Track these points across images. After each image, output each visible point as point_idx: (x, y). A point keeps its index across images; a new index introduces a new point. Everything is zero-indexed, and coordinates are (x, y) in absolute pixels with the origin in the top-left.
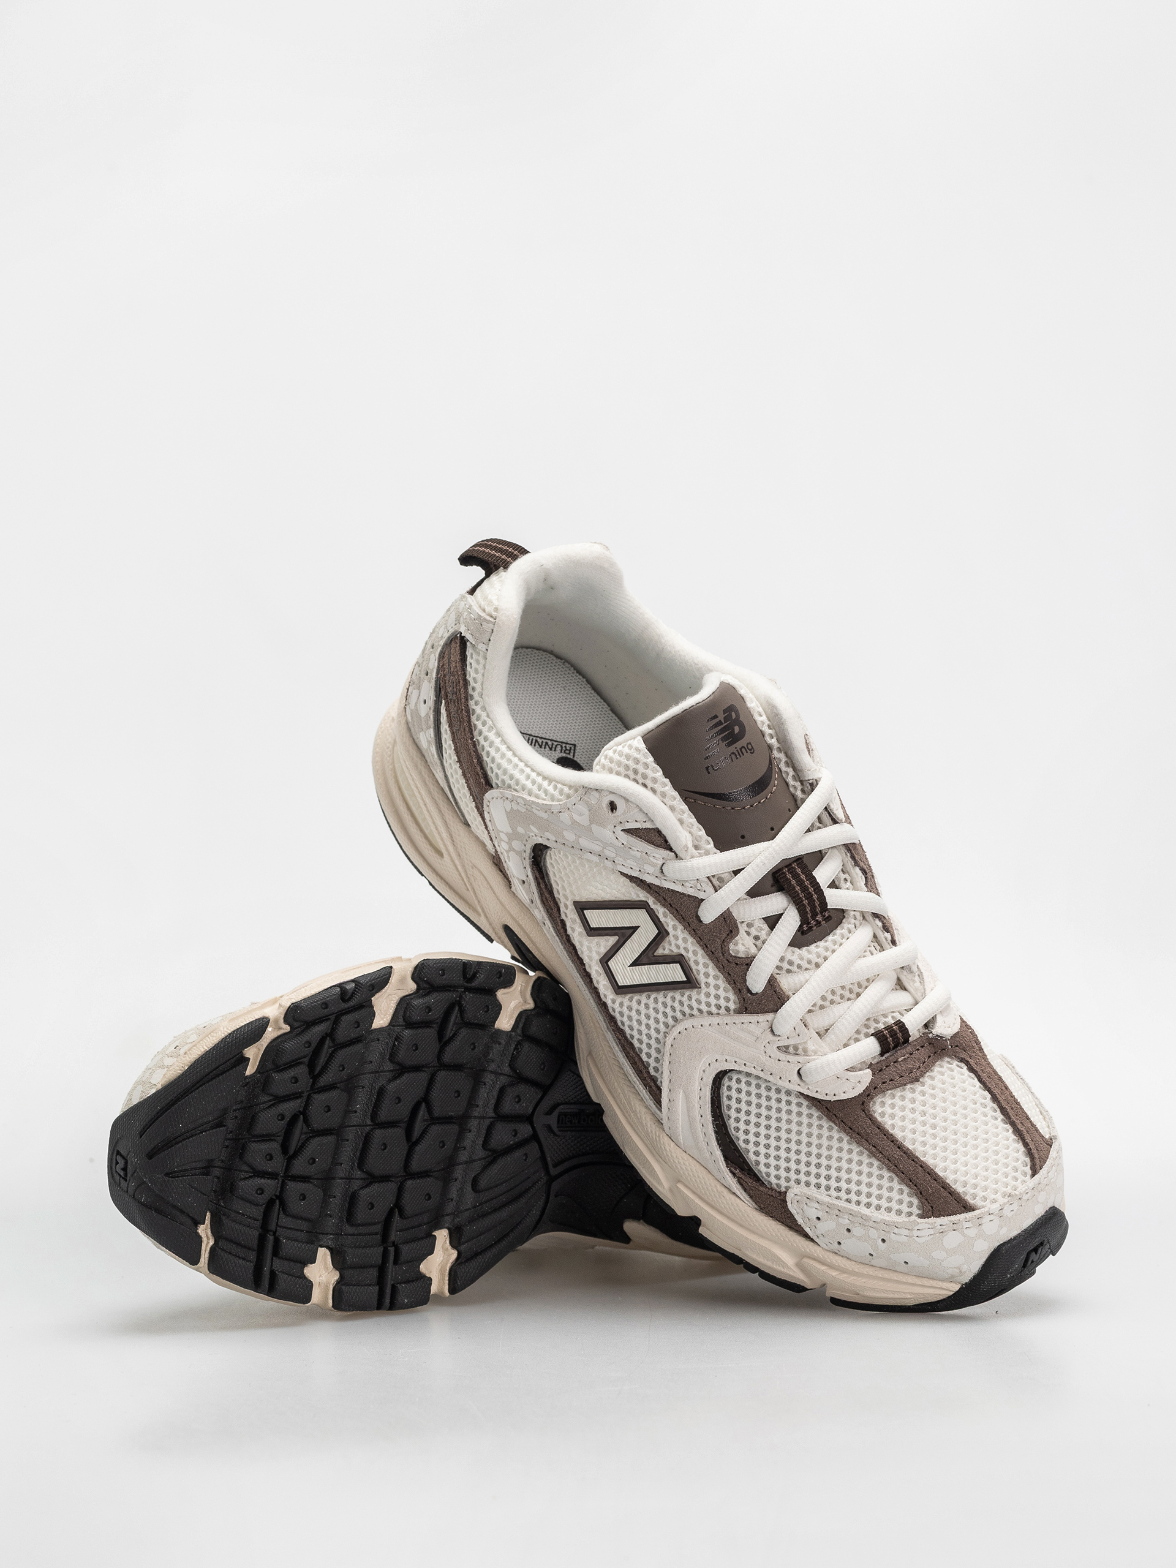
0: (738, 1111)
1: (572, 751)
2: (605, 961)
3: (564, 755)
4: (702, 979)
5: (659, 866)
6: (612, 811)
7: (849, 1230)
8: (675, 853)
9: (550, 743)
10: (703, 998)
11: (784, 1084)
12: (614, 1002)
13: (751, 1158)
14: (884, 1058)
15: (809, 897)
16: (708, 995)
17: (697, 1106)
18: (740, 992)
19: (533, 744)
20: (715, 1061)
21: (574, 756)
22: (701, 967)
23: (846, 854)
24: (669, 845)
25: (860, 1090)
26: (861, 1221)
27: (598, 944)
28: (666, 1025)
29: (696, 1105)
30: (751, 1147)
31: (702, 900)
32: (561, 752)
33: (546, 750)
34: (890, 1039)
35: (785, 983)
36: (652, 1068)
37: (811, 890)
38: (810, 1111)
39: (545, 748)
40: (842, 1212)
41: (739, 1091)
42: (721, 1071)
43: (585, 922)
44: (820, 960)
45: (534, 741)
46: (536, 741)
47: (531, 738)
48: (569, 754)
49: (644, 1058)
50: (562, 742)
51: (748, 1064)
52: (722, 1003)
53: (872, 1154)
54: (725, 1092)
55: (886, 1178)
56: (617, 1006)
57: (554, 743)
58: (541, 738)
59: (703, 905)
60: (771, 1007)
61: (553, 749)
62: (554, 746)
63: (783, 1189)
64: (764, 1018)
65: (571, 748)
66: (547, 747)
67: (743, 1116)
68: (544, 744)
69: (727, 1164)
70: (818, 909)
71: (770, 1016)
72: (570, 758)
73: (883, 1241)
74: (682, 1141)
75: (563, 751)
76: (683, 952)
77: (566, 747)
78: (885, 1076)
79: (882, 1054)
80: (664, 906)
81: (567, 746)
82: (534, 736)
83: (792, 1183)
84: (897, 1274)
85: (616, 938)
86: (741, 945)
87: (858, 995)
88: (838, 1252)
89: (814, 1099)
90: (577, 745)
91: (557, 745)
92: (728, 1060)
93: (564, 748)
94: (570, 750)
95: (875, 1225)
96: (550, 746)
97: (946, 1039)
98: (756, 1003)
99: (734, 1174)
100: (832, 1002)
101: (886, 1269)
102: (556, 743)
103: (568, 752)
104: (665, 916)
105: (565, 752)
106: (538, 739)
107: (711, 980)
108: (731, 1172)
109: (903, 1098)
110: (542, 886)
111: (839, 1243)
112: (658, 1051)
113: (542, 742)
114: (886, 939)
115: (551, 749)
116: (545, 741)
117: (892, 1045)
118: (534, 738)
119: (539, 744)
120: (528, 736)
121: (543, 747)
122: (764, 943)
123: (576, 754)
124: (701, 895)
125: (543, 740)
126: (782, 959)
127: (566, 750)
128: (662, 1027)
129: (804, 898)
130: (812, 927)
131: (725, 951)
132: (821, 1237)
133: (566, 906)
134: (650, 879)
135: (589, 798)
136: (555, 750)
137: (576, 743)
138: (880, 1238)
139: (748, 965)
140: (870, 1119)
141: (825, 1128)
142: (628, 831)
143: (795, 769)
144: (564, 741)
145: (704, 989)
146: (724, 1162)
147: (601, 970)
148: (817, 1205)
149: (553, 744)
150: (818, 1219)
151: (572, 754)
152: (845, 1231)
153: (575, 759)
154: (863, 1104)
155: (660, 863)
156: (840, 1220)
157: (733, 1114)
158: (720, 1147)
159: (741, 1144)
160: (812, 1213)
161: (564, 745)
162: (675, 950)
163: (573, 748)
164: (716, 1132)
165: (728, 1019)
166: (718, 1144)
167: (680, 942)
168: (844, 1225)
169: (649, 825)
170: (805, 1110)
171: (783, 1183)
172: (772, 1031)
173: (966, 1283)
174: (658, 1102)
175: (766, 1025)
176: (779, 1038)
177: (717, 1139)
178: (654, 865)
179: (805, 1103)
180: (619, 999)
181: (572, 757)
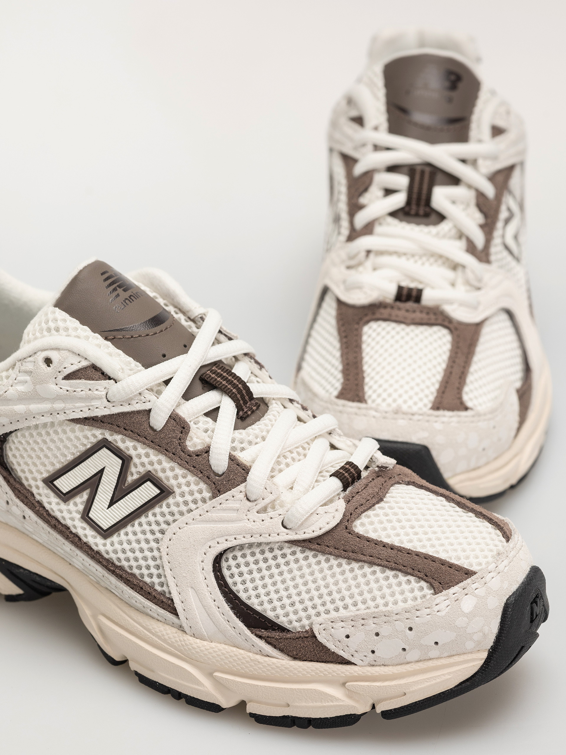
0: (244, 582)
2: (86, 516)
4: (173, 482)
5: (104, 397)
6: (49, 366)
7: (377, 634)
8: (114, 380)
10: (179, 499)
11: (274, 538)
12: (105, 545)
13: (270, 615)
14: (348, 491)
15: (235, 386)
16: (183, 495)
17: (208, 594)
18: (209, 478)
20: (208, 548)
22: (170, 474)
23: (250, 362)
24: (107, 375)
25: (339, 517)
26: (385, 619)
27: (76, 504)
28: (157, 541)
29: (206, 593)
30: (267, 606)
31: (150, 410)
34: (346, 474)
35: (244, 457)
36: (157, 585)
37: (235, 381)
38: (305, 554)
40: (366, 619)
41: (238, 566)
42: (217, 557)
43: (57, 491)
44: (264, 433)
49: (147, 580)
51: (238, 537)
52: (198, 496)
53: (372, 564)
54: (226, 573)
55: (391, 577)
56: (109, 548)
59: (152, 414)
60: (240, 479)
63: (307, 628)
64: (237, 492)
67: (249, 585)
69: (251, 631)
70: (247, 398)
71: (241, 487)
73: (411, 629)
74: (205, 633)
76: (149, 468)
78: (355, 504)
79: (345, 489)
80: (119, 433)
83: (314, 618)
84: (431, 662)
85: (88, 491)
86: (196, 440)
87: (305, 455)
88: (374, 663)
89: (304, 541)
92: (220, 542)
95: (398, 617)
97: (390, 469)
98: (226, 481)
99: (260, 637)
100: (286, 465)
101: (421, 661)
104: (124, 442)
107: (181, 480)
108: (257, 635)
109: (377, 515)
110: (12, 481)
111: (373, 652)
112: (158, 567)
114: (307, 415)
117: (350, 480)
122: (213, 431)
124: (147, 407)
126: (233, 441)
128: (153, 545)
129: (232, 388)
130: (246, 412)
131: (184, 450)
132: (356, 654)
133: (38, 487)
134: (99, 413)
135: (26, 366)
138: (406, 627)
139: (207, 452)
140: (358, 537)
141: (323, 562)
142: (68, 377)
143: (184, 313)
145: (177, 491)
146: (248, 630)
147: (85, 525)
148: (342, 624)
150: (348, 637)
152: (374, 636)
154: (346, 528)
155: (104, 393)
156: (367, 628)
157: (240, 587)
158: (240, 619)
159: (258, 608)
160: (341, 634)
162: (142, 470)
164: (232, 608)
165: (206, 506)
166: (237, 617)
167: (145, 460)
168: (372, 630)
169: (84, 363)
170: (300, 555)
171: (306, 622)
172: (248, 499)
173: (492, 646)
174: (174, 612)
175: (242, 496)
176: (256, 502)
177: (235, 613)
178: (100, 398)
179: (298, 549)
180: (108, 541)
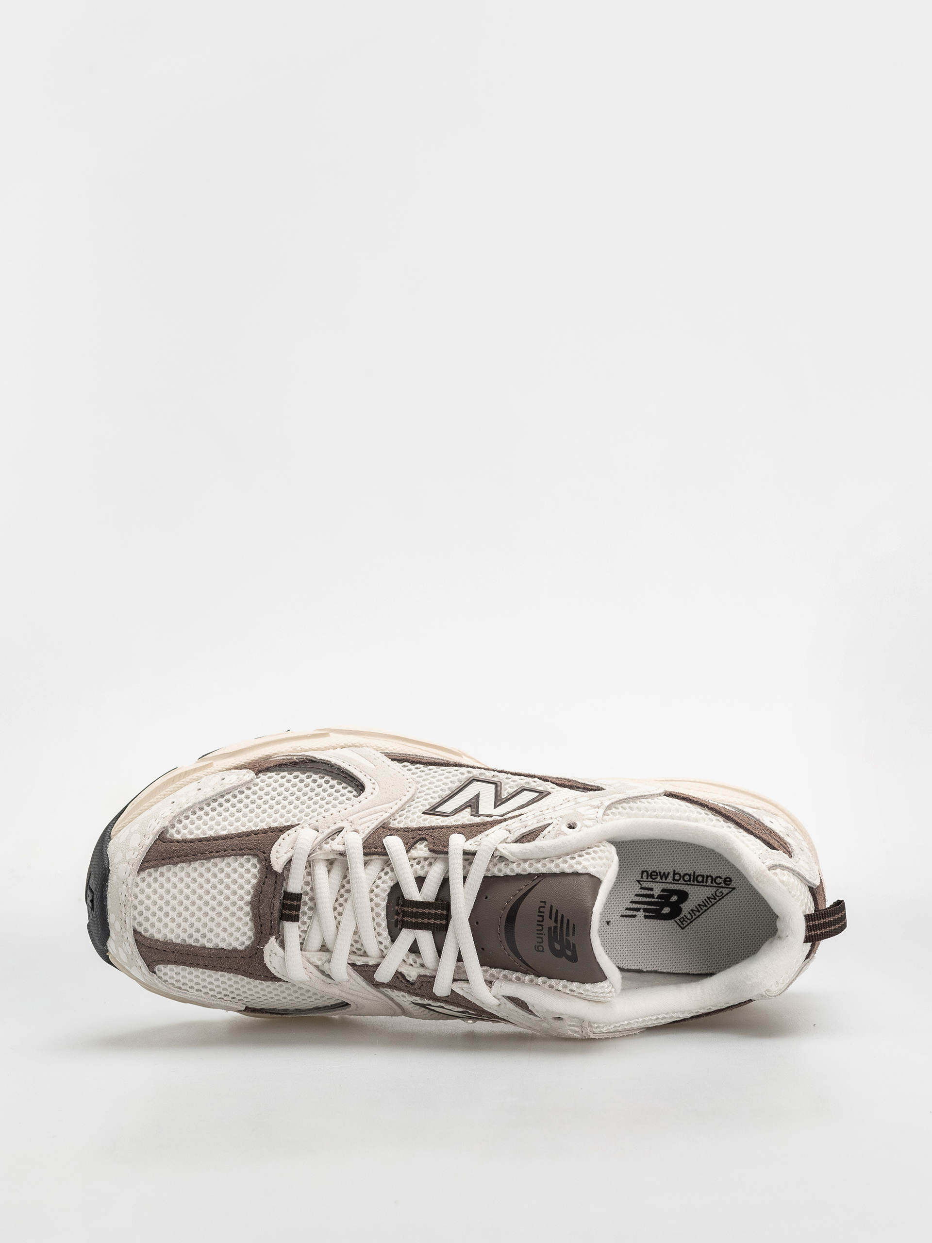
1: (680, 923)
3: (681, 916)
9: (697, 914)
14: (282, 892)
18: (394, 830)
19: (705, 902)
21: (676, 921)
32: (685, 916)
33: (694, 907)
34: (291, 904)
37: (420, 920)
39: (696, 907)
45: (707, 904)
46: (706, 906)
47: (710, 903)
48: (679, 920)
50: (692, 922)
57: (695, 917)
58: (706, 911)
59: (464, 839)
60: (369, 842)
61: (691, 912)
62: (693, 914)
64: (367, 832)
65: (683, 924)
66: (696, 909)
68: (700, 909)
70: (406, 919)
71: (364, 836)
72: (676, 917)
75: (685, 917)
77: (686, 922)
78: (269, 881)
79: (285, 890)
81: (686, 924)
82: (710, 907)
86: (421, 850)
90: (682, 930)
91: (692, 918)
93: (686, 920)
94: (682, 922)
96: (694, 912)
97: (264, 945)
100: (343, 886)
102: (694, 917)
103: (682, 920)
105: (683, 918)
106: (706, 908)
113: (702, 909)
114: (359, 960)
115: (692, 910)
116: (701, 911)
117: (286, 903)
118: (708, 906)
119: (702, 905)
120: (713, 903)
121: (698, 907)
122: (412, 865)
123: (676, 924)
125: (703, 910)
127: (684, 920)
130: (398, 906)
136: (689, 913)
137: (684, 930)
139: (407, 846)
144: (691, 925)
149: (695, 915)
151: (678, 921)
153: (673, 920)
161: (689, 922)
163: (682, 925)
172: (356, 831)
175: (363, 830)
181: (676, 919)
